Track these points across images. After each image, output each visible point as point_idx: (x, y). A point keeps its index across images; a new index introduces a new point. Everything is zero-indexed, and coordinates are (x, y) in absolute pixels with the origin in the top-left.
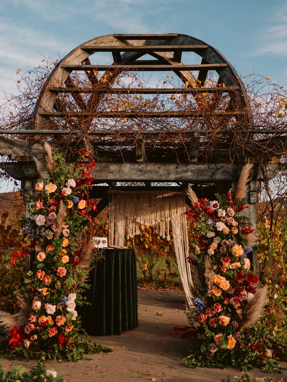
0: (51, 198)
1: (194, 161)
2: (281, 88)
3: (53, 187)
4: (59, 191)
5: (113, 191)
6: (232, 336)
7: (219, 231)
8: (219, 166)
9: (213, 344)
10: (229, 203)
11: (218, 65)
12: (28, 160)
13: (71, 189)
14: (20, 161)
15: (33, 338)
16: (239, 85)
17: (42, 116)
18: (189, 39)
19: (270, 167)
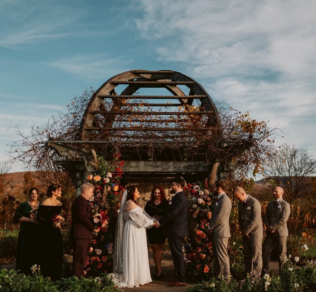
0: (97, 185)
1: (185, 160)
2: (240, 113)
3: (99, 178)
4: (102, 180)
5: (128, 177)
6: (207, 265)
7: (200, 204)
8: (201, 163)
9: (196, 271)
10: (205, 187)
11: (201, 96)
12: (80, 160)
13: (109, 179)
14: (76, 161)
15: (88, 270)
16: (213, 110)
17: (86, 130)
18: (182, 76)
19: (233, 163)
